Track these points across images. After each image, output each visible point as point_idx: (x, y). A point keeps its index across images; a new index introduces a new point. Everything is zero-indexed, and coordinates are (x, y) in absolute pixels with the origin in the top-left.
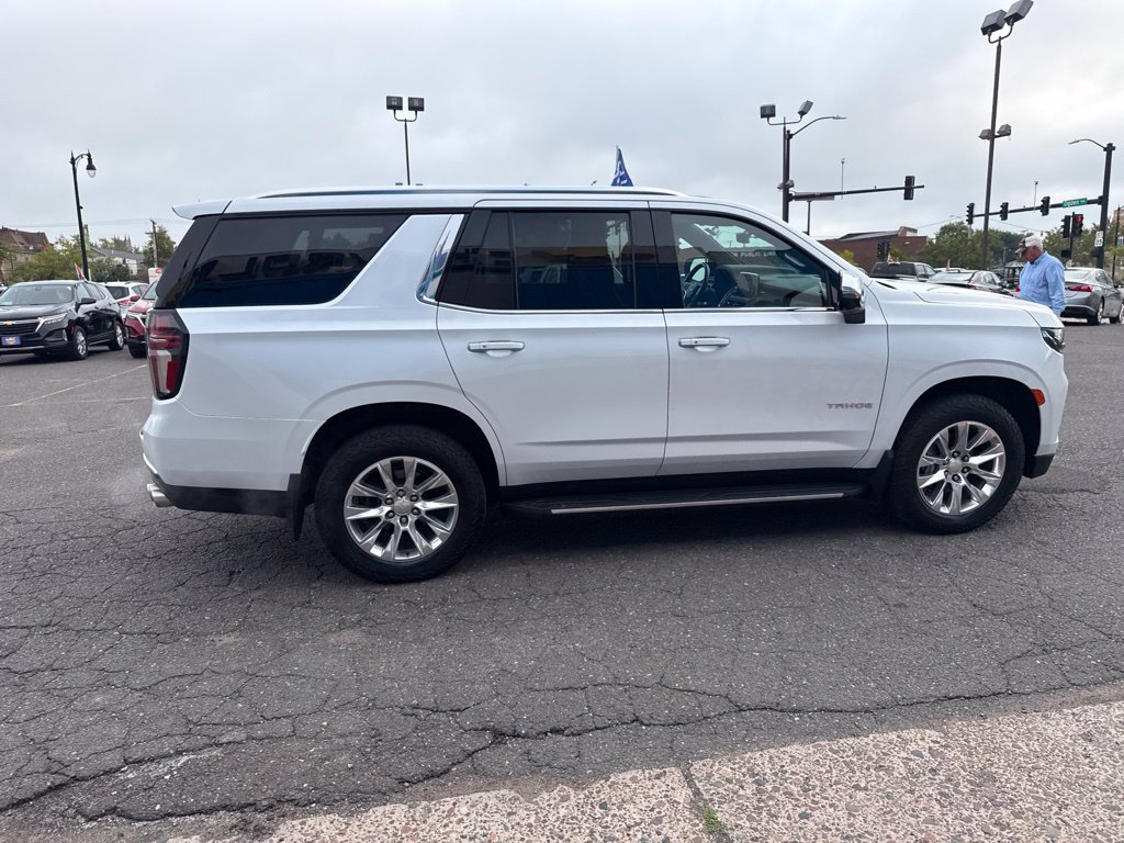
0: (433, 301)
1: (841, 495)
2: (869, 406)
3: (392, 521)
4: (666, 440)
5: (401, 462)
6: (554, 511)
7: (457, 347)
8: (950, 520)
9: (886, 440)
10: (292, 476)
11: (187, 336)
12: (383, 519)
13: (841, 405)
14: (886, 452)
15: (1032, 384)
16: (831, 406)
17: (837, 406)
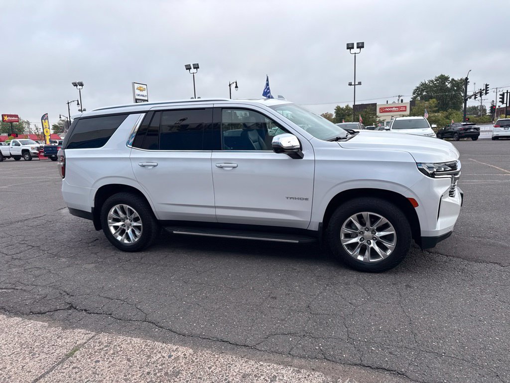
0: (131, 146)
1: (298, 242)
2: (307, 199)
3: (125, 228)
4: (215, 207)
5: (123, 206)
6: (174, 232)
7: (136, 165)
8: (364, 264)
9: (319, 217)
10: (92, 208)
11: (65, 158)
12: (120, 227)
13: (293, 198)
14: (320, 223)
15: (407, 195)
16: (287, 198)
17: (291, 198)
